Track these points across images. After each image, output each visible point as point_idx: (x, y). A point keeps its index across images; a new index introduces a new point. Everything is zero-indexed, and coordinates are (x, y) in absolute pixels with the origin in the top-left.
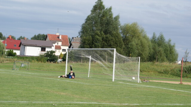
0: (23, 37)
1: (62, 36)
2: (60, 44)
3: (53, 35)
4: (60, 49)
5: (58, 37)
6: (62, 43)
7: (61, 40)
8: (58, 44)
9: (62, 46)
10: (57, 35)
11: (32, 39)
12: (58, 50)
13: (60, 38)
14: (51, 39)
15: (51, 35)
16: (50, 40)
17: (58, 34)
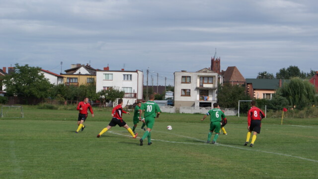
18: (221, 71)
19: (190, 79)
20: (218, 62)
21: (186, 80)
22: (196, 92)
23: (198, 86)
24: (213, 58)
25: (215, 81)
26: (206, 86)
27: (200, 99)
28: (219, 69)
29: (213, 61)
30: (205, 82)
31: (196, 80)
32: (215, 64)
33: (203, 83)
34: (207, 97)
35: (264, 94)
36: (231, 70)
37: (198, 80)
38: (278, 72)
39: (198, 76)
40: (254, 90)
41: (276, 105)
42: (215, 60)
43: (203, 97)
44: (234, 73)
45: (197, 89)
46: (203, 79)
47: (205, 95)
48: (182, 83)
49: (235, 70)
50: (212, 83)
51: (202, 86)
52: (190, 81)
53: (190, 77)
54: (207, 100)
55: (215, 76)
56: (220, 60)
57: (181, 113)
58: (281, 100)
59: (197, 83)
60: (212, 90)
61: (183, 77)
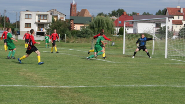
0: (146, 13)
1: (184, 9)
2: (181, 18)
3: (174, 8)
4: (181, 25)
5: (180, 11)
6: (184, 17)
7: (182, 13)
8: (179, 19)
9: (184, 20)
10: (179, 9)
11: (157, 14)
12: (179, 26)
13: (182, 11)
14: (171, 14)
15: (171, 9)
16: (169, 14)
17: (179, 7)
18: (77, 12)
19: (31, 16)
20: (75, 6)
21: (28, 17)
22: (35, 25)
23: (37, 21)
24: (72, 3)
25: (48, 18)
26: (42, 21)
27: (38, 30)
28: (76, 11)
29: (71, 5)
30: (42, 18)
31: (35, 17)
32: (73, 7)
33: (40, 19)
34: (43, 29)
35: (81, 27)
36: (84, 11)
37: (37, 17)
38: (111, 13)
39: (37, 14)
40: (75, 24)
41: (84, 34)
42: (73, 4)
43: (40, 29)
44: (85, 13)
45: (36, 23)
46: (40, 16)
47: (41, 27)
48: (25, 19)
49: (86, 12)
50: (46, 19)
51: (39, 21)
52: (31, 18)
53: (31, 15)
54: (42, 30)
55: (48, 14)
56: (76, 5)
57: (19, 39)
58: (87, 31)
59: (35, 19)
60: (46, 24)
61: (26, 14)
